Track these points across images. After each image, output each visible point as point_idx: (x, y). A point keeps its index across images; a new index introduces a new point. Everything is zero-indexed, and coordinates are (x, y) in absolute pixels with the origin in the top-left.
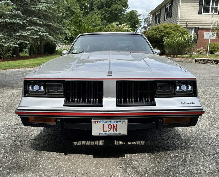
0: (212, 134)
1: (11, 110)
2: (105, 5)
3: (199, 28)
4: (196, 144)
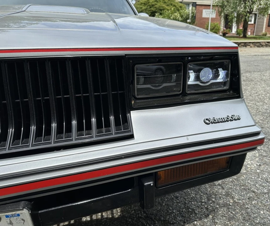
3: (197, 4)
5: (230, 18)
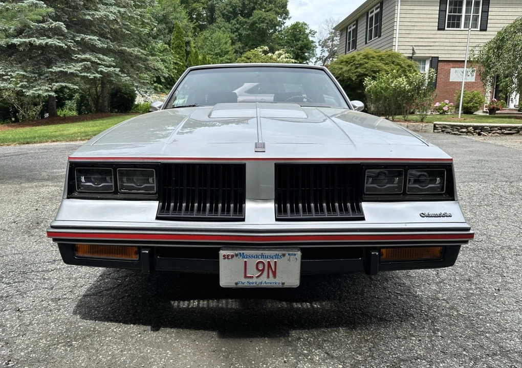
0: (487, 286)
1: (37, 230)
2: (239, 12)
3: (439, 59)
4: (452, 308)
5: (501, 85)
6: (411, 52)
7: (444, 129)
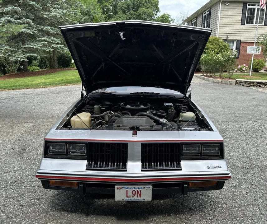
2: (131, 8)
3: (241, 41)
6: (226, 37)
7: (241, 83)
